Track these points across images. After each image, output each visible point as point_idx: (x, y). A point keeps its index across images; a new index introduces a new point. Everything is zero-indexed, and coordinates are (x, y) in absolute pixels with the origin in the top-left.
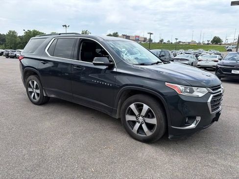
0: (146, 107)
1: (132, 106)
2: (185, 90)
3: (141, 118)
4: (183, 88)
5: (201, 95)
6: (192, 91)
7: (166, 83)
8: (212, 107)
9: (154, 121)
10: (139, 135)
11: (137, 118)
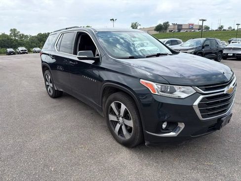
0: (123, 107)
1: (113, 105)
2: (161, 89)
3: (121, 118)
4: (160, 86)
5: (184, 96)
6: (172, 92)
7: (141, 80)
8: (201, 111)
9: (130, 123)
10: (120, 137)
11: (118, 118)
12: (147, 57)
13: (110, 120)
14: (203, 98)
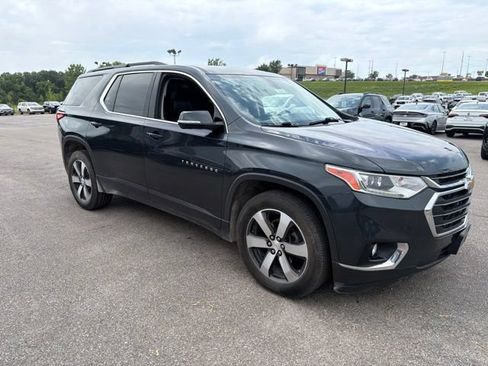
0: (285, 220)
1: (259, 217)
2: (369, 181)
3: (276, 242)
4: (366, 177)
5: (408, 193)
6: (387, 186)
7: (327, 166)
8: (437, 220)
9: (301, 250)
10: (273, 279)
11: (268, 241)
12: (312, 124)
13: (249, 246)
14: (439, 197)
